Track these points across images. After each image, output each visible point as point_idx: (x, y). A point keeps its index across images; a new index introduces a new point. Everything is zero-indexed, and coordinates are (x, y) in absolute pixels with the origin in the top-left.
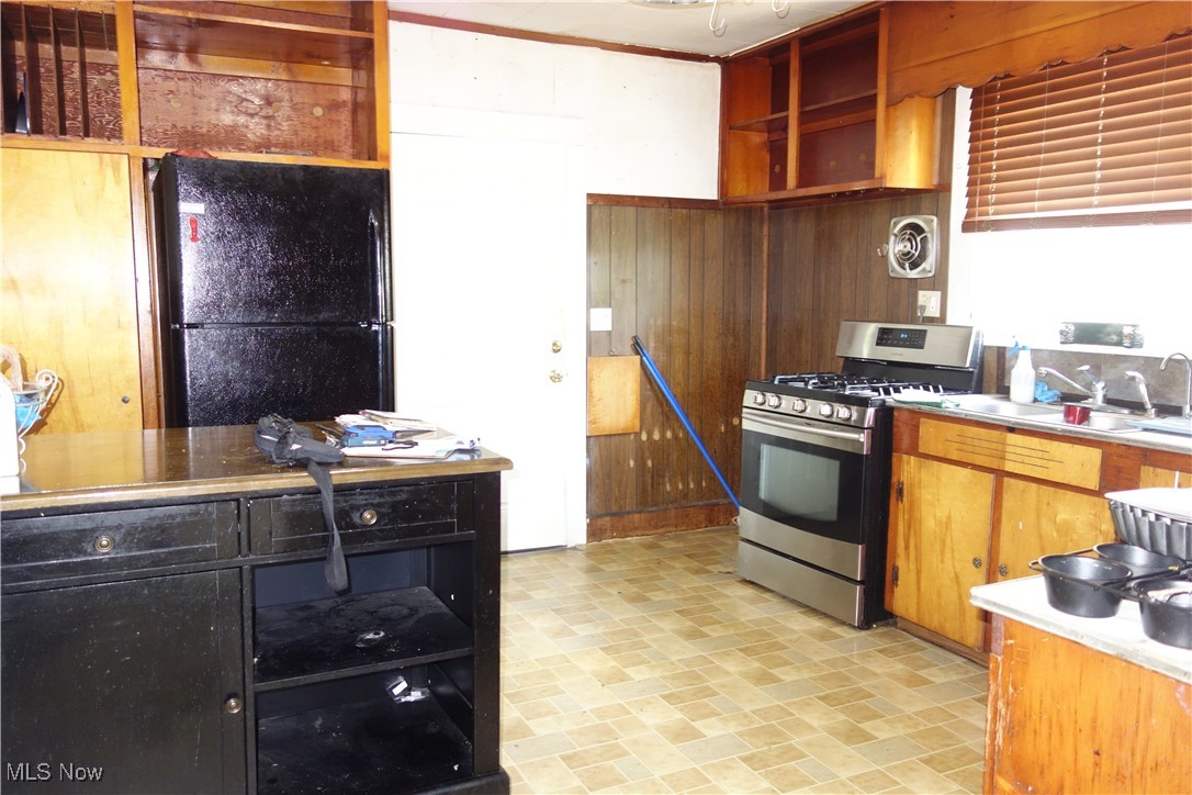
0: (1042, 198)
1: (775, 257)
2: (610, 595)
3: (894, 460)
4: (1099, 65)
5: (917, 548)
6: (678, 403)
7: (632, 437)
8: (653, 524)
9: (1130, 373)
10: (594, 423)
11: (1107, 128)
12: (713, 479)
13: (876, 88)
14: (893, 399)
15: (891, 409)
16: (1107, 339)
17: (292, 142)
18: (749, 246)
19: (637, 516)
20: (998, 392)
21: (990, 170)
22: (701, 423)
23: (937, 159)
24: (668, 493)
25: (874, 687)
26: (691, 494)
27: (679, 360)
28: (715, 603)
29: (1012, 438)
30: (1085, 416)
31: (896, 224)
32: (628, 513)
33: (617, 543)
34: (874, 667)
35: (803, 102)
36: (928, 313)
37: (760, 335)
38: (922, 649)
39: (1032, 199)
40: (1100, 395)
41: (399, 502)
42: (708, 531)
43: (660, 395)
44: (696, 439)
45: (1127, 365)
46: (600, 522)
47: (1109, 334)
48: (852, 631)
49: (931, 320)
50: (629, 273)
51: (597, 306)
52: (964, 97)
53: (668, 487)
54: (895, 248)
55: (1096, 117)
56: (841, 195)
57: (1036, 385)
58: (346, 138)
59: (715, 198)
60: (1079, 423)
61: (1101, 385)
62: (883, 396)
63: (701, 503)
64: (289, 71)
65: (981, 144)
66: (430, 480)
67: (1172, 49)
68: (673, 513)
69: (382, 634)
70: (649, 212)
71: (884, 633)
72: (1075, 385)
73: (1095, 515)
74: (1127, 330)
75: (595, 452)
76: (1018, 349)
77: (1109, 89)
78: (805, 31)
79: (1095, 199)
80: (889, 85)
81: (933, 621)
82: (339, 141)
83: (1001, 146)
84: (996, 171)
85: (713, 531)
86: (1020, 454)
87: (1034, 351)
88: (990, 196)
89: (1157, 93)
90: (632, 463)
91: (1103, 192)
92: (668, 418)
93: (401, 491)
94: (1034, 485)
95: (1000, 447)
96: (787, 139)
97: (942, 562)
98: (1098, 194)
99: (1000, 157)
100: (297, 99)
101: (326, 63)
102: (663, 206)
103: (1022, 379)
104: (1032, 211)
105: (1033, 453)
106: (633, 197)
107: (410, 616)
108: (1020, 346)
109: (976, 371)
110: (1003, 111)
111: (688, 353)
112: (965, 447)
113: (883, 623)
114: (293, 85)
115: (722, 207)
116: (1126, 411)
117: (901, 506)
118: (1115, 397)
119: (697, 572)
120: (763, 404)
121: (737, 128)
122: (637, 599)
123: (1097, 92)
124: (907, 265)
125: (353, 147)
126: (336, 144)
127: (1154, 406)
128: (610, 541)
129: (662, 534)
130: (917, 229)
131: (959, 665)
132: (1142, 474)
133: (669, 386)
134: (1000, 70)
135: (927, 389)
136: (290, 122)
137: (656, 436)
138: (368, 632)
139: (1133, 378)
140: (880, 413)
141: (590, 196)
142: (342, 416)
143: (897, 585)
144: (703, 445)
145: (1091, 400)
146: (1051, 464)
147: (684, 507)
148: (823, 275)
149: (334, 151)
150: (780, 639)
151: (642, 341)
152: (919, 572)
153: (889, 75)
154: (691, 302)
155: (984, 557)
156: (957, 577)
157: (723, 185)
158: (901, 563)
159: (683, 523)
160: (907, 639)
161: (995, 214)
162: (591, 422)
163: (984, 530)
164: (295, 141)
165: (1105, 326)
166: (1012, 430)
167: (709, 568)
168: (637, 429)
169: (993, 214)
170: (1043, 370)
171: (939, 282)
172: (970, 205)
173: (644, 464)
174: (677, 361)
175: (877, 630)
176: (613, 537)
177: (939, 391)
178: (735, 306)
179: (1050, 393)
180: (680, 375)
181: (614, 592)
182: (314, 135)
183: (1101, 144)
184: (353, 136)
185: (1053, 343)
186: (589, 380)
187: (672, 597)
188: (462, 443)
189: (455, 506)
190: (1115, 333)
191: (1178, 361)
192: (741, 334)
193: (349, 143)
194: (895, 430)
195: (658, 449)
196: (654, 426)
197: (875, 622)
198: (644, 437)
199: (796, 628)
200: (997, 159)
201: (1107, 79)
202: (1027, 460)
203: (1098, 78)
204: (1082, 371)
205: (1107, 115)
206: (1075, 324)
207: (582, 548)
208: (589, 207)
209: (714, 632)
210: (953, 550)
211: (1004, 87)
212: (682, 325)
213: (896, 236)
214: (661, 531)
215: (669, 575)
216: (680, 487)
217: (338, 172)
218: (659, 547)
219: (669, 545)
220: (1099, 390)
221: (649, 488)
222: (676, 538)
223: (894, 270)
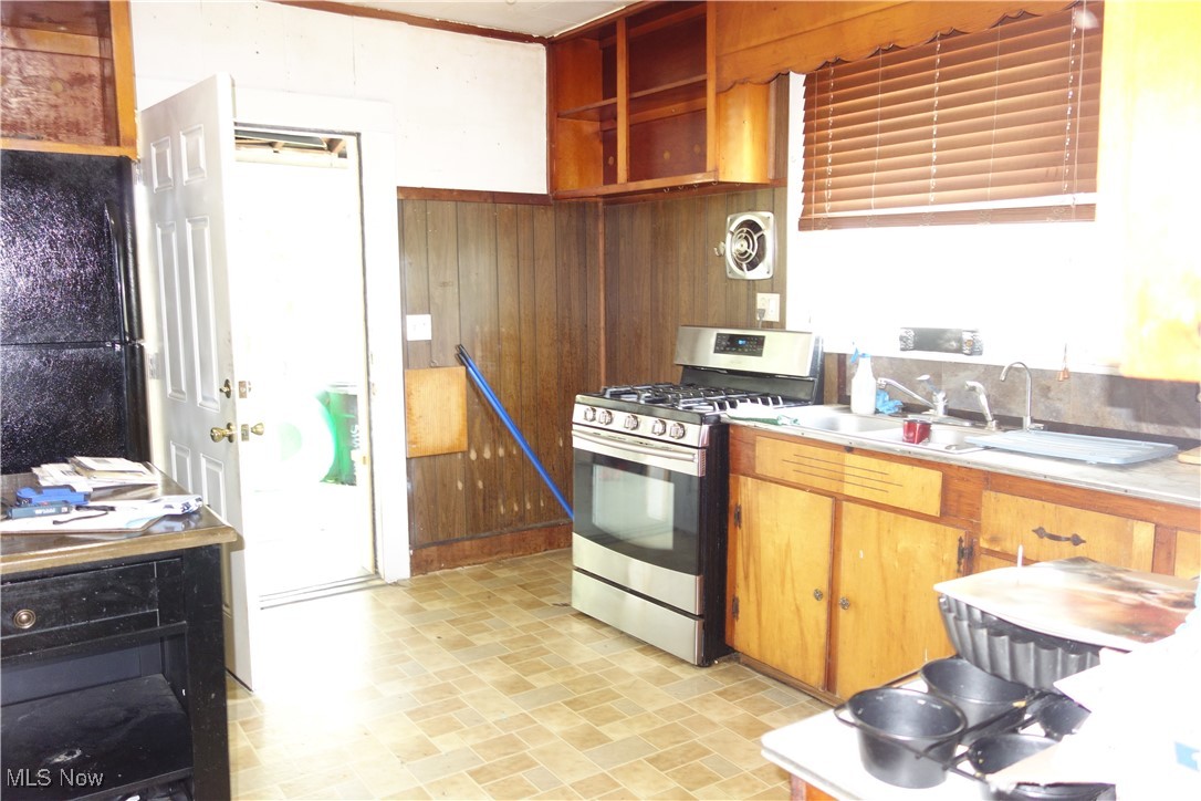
0: (879, 194)
1: (612, 256)
2: (428, 641)
3: (731, 481)
4: (932, 51)
5: (757, 578)
6: (509, 418)
7: (460, 456)
8: (486, 550)
9: (971, 384)
10: (415, 443)
11: (941, 120)
12: (551, 498)
13: (705, 72)
14: (728, 414)
15: (727, 426)
16: (947, 345)
17: (23, 123)
18: (584, 242)
19: (467, 543)
20: (839, 402)
21: (825, 163)
22: (537, 438)
23: (772, 151)
24: (503, 516)
25: (711, 741)
26: (528, 515)
27: (509, 370)
28: (546, 644)
29: (850, 459)
30: (924, 432)
31: (732, 221)
32: (458, 540)
33: (444, 575)
34: (713, 715)
35: (631, 88)
36: (768, 317)
37: (598, 340)
38: (765, 687)
39: (868, 195)
40: (941, 405)
41: (72, 594)
42: (546, 555)
43: (491, 410)
44: (531, 457)
45: (968, 373)
46: (425, 552)
47: (949, 340)
48: (692, 670)
49: (769, 326)
50: (450, 276)
51: (414, 312)
52: (797, 84)
53: (502, 510)
54: (732, 246)
55: (929, 108)
56: (674, 189)
57: (877, 394)
58: (95, 119)
59: (545, 192)
60: (918, 443)
61: (941, 396)
62: (718, 412)
63: (539, 525)
64: (16, 37)
65: (815, 135)
66: (117, 562)
67: (1004, 35)
68: (508, 538)
69: (78, 753)
70: (470, 207)
71: (727, 670)
72: (916, 396)
73: (937, 544)
74: (967, 336)
75: (418, 475)
76: (859, 356)
77: (943, 77)
78: (631, 9)
79: (932, 196)
80: (719, 69)
81: (774, 658)
82: (86, 123)
83: (836, 137)
84: (831, 164)
85: (554, 555)
86: (859, 477)
87: (875, 359)
88: (826, 192)
89: (990, 82)
90: (460, 485)
91: (939, 189)
92: (499, 434)
93: (73, 579)
94: (874, 510)
95: (838, 468)
96: (616, 129)
97: (783, 593)
98: (934, 191)
99: (835, 150)
100: (30, 71)
101: (62, 28)
102: (485, 201)
103: (863, 388)
104: (868, 207)
105: (873, 476)
106: (451, 191)
107: (127, 720)
108: (860, 353)
109: (816, 380)
110: (837, 100)
111: (520, 362)
112: (802, 468)
113: (726, 657)
114: (22, 54)
115: (552, 202)
116: (967, 424)
117: (739, 531)
118: (957, 408)
119: (530, 606)
120: (594, 419)
121: (564, 116)
122: (458, 645)
123: (930, 80)
124: (744, 266)
125: (105, 130)
126: (82, 126)
127: (995, 417)
128: (437, 573)
129: (497, 562)
130: (753, 227)
131: (803, 706)
132: (984, 499)
133: (500, 399)
134: (830, 55)
135: (765, 402)
136: (20, 99)
137: (487, 454)
138: (58, 752)
139: (973, 389)
140: (715, 431)
141: (400, 189)
142: (44, 466)
143: (737, 618)
144: (540, 462)
145: (931, 411)
146: (890, 487)
147: (519, 531)
148: (660, 276)
149: (80, 134)
150: (613, 686)
151: (467, 350)
152: (759, 604)
153: (718, 59)
154: (522, 306)
155: (824, 587)
156: (798, 609)
157: (553, 178)
158: (741, 594)
159: (520, 547)
160: (749, 676)
161: (831, 211)
162: (410, 442)
163: (823, 558)
164: (27, 122)
165: (943, 332)
166: (850, 450)
167: (543, 600)
168: (465, 447)
169: (830, 211)
170: (883, 381)
171: (776, 284)
172: (806, 201)
173: (474, 485)
174: (508, 371)
175: (721, 666)
176: (441, 569)
177: (778, 403)
178: (570, 310)
179: (892, 404)
180: (512, 386)
181: (432, 636)
182: (53, 114)
183: (936, 136)
184: (105, 116)
185: (893, 350)
186: (407, 395)
187: (498, 639)
188: (171, 507)
189: (155, 592)
190: (955, 340)
191: (1017, 369)
192: (578, 339)
193: (100, 126)
194: (731, 448)
195: (489, 469)
196: (484, 444)
197: (717, 657)
198: (473, 456)
199: (631, 670)
200: (833, 151)
201: (940, 66)
202: (868, 483)
203: (931, 66)
204: (922, 381)
205: (942, 106)
206: (914, 330)
207: (404, 583)
208: (400, 202)
209: (540, 681)
210: (793, 580)
211: (838, 74)
212: (512, 332)
213: (732, 233)
214: (495, 557)
215: (499, 611)
216: (516, 508)
217: (59, 159)
218: (492, 576)
219: (503, 573)
220: (940, 401)
221: (481, 513)
222: (514, 566)
223: (732, 271)
